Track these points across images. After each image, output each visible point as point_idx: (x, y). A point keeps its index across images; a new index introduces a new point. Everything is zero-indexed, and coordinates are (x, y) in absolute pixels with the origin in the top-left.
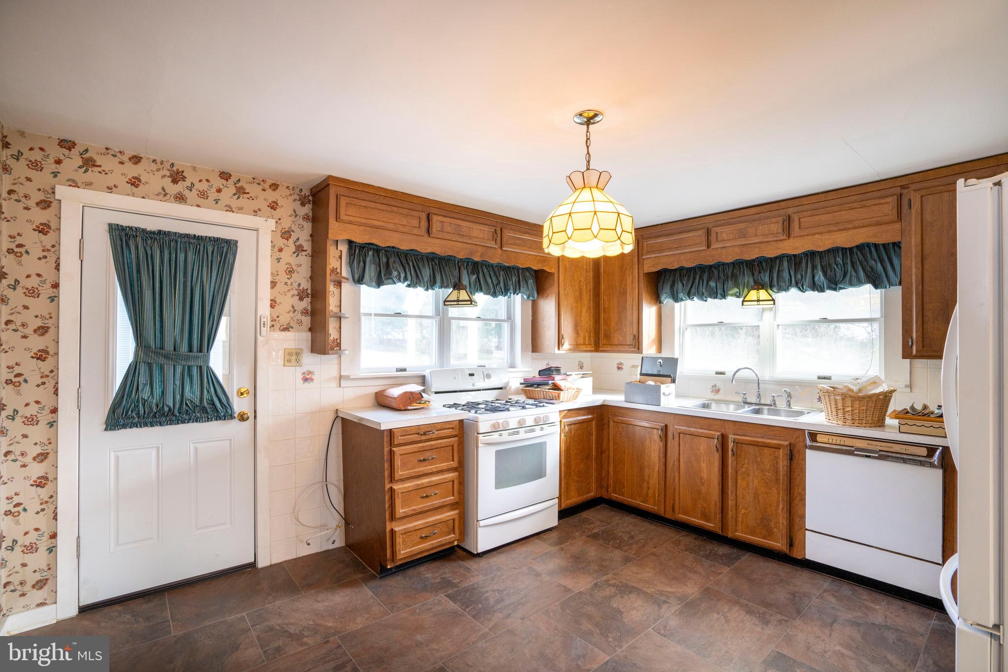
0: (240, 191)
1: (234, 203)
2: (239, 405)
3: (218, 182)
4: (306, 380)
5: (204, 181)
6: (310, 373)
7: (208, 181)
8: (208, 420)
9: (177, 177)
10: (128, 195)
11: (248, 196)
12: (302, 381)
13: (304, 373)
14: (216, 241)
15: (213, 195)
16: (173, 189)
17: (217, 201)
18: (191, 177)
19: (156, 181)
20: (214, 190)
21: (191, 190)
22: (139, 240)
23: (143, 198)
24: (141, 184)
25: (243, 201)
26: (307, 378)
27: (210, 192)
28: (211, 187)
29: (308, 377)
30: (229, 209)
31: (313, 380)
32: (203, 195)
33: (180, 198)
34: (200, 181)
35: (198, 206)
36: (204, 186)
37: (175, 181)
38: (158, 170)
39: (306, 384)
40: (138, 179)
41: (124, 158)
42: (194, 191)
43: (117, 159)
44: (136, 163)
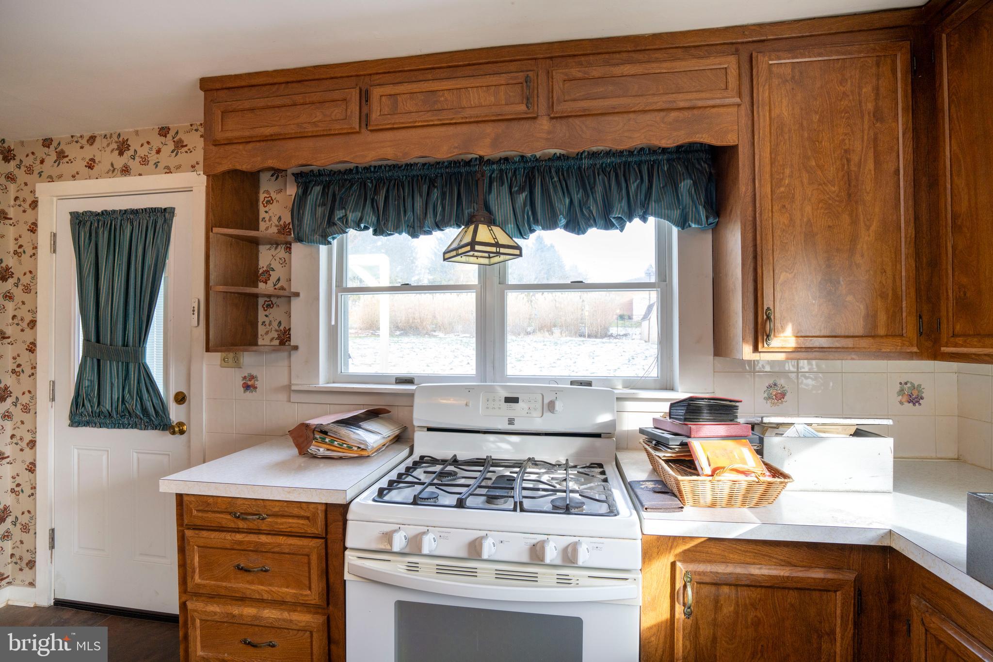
0: (179, 145)
1: (173, 162)
2: (175, 413)
3: (157, 141)
4: (247, 387)
5: (145, 144)
6: (252, 377)
7: (148, 143)
8: (146, 428)
9: (123, 147)
10: (86, 179)
11: (186, 149)
12: (242, 389)
13: (245, 378)
14: (153, 211)
15: (153, 158)
16: (120, 162)
17: (156, 165)
18: (134, 144)
19: (107, 157)
20: (154, 152)
21: (134, 159)
22: (88, 224)
23: (97, 178)
24: (95, 165)
25: (182, 157)
26: (249, 386)
27: (151, 155)
28: (151, 149)
29: (250, 383)
30: (168, 170)
31: (256, 388)
32: (145, 161)
33: (126, 171)
34: (142, 145)
35: (140, 175)
36: (142, 152)
37: (121, 154)
38: (108, 145)
39: (248, 393)
40: (93, 160)
41: (84, 142)
42: (138, 159)
43: (79, 145)
44: (92, 144)
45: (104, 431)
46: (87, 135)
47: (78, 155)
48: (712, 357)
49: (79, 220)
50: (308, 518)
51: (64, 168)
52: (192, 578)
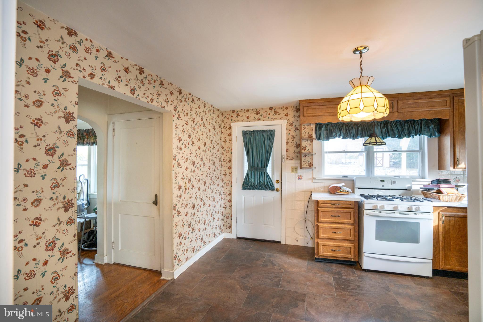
0: (276, 112)
1: (274, 117)
2: (276, 186)
3: (269, 111)
4: (299, 178)
6: (301, 176)
8: (267, 190)
9: (258, 113)
10: (246, 121)
11: (278, 113)
13: (298, 176)
14: (268, 131)
15: (268, 116)
16: (257, 117)
17: (269, 118)
18: (262, 112)
19: (253, 115)
21: (262, 116)
22: (249, 134)
23: (250, 121)
24: (249, 118)
25: (277, 116)
26: (300, 178)
28: (267, 113)
29: (300, 177)
30: (273, 119)
31: (302, 179)
32: (265, 117)
33: (259, 119)
34: (264, 112)
35: (264, 121)
36: (264, 114)
37: (257, 114)
38: (253, 112)
39: (299, 180)
40: (248, 116)
41: (245, 111)
42: (263, 116)
43: (244, 112)
44: (248, 112)
45: (253, 191)
46: (246, 110)
47: (244, 115)
48: (438, 170)
49: (245, 134)
50: (351, 204)
51: (239, 118)
52: (320, 218)
